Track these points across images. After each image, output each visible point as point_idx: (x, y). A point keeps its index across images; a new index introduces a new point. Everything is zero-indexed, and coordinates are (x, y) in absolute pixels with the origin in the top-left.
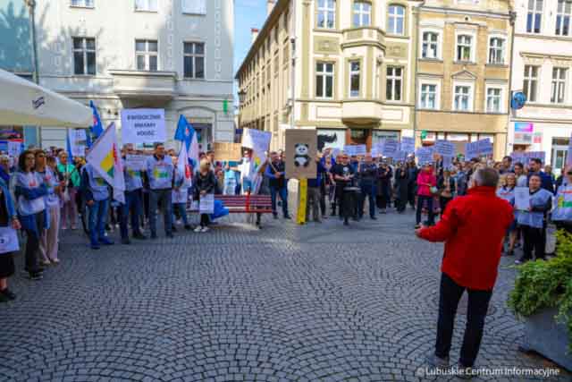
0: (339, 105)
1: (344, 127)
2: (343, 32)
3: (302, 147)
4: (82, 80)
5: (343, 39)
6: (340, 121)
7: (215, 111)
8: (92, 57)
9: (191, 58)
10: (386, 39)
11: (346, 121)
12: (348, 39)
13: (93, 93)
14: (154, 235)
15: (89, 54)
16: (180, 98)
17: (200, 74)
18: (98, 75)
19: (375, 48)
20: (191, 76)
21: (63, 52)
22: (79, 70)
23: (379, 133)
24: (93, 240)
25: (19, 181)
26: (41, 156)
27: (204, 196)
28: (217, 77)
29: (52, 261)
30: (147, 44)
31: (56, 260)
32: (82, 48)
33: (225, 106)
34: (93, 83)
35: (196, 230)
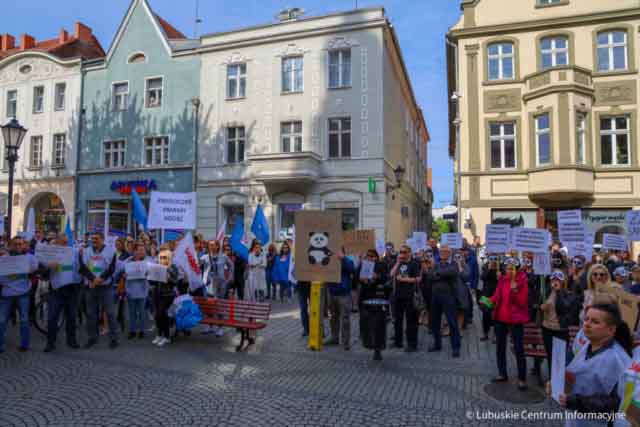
0: (524, 177)
1: (533, 206)
2: (524, 81)
3: (322, 235)
5: (525, 89)
6: (527, 197)
7: (361, 193)
9: (336, 135)
10: (595, 80)
11: (534, 198)
12: (531, 88)
15: (240, 142)
16: (324, 180)
17: (347, 152)
19: (571, 95)
20: (337, 155)
22: (231, 159)
23: (593, 214)
28: (364, 154)
30: (293, 126)
32: (235, 137)
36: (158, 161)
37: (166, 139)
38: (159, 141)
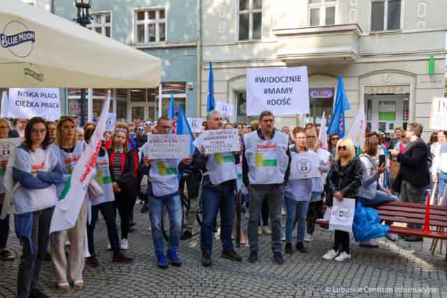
4: (246, 45)
7: (414, 75)
8: (258, 18)
13: (257, 61)
14: (254, 256)
15: (254, 14)
16: (366, 60)
18: (263, 39)
20: (381, 28)
21: (229, 16)
22: (243, 36)
24: (159, 255)
25: (17, 161)
26: (67, 127)
27: (340, 200)
29: (72, 284)
31: (79, 281)
32: (248, 9)
33: (432, 67)
34: (258, 49)
35: (327, 256)
36: (152, 39)
37: (162, 12)
38: (152, 14)
